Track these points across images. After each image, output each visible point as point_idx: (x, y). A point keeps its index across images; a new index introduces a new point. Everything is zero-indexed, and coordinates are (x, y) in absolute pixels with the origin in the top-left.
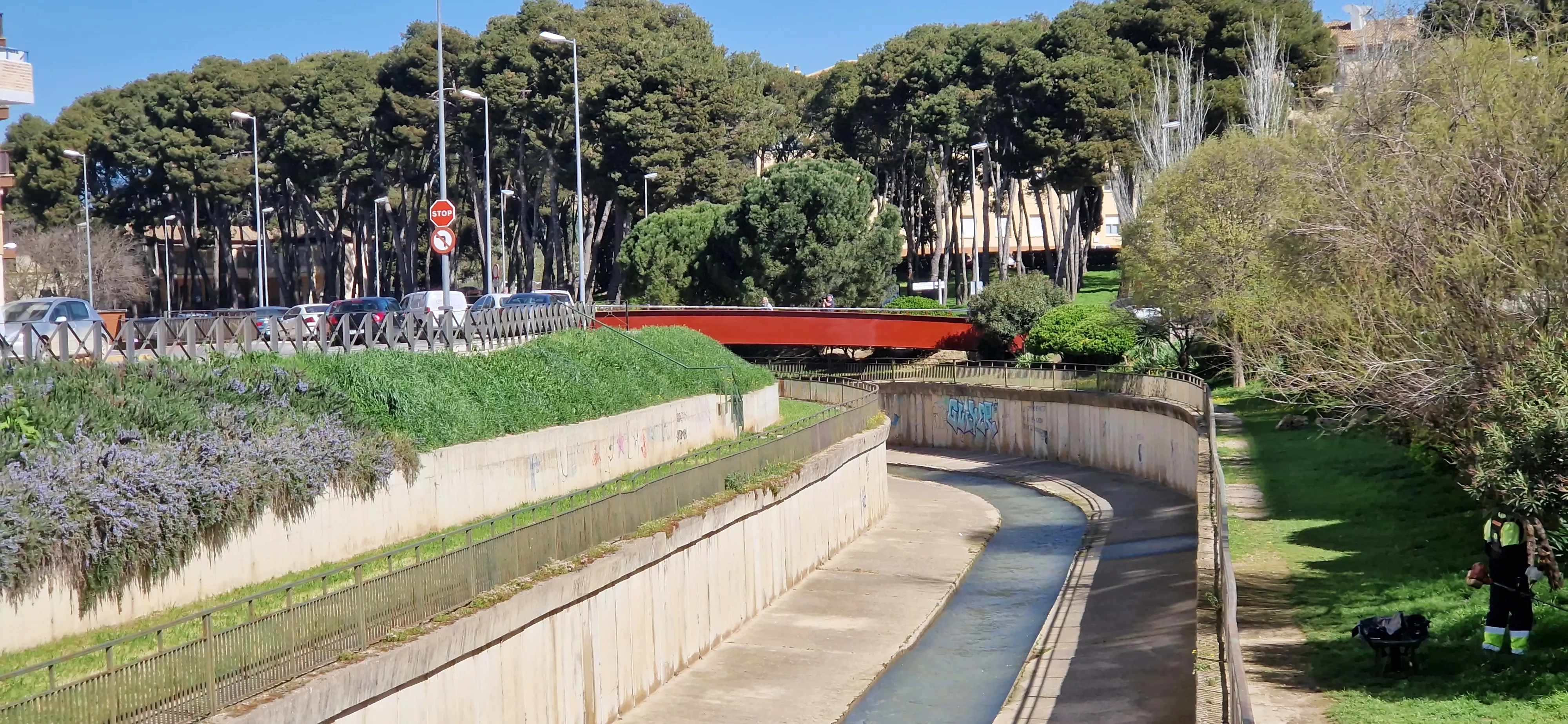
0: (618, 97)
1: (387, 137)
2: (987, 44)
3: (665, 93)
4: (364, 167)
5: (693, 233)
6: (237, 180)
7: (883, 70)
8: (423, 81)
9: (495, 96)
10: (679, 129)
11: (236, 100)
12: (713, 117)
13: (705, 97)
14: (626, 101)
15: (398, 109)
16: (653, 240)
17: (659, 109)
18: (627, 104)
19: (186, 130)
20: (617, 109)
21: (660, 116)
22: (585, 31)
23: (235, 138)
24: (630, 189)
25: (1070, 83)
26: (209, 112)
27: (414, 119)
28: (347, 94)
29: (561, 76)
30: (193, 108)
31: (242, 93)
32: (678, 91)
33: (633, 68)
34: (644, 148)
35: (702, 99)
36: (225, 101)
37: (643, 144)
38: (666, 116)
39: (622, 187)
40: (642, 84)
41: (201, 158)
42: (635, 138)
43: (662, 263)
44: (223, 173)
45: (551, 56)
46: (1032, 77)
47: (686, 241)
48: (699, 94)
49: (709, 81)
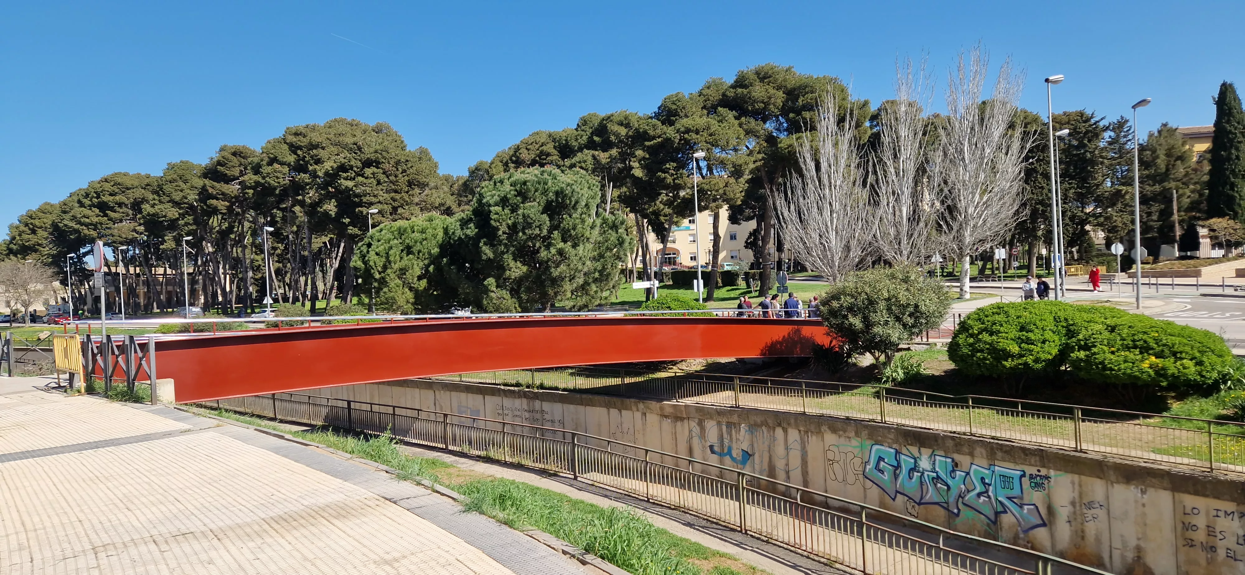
0: (346, 171)
1: (205, 207)
2: (611, 121)
3: (378, 168)
4: (191, 225)
5: (426, 239)
6: (124, 236)
7: (520, 154)
8: (226, 174)
9: (267, 179)
10: (388, 192)
11: (123, 192)
12: (410, 184)
13: (404, 171)
14: (351, 174)
15: (210, 190)
16: (387, 246)
17: (374, 178)
18: (353, 175)
19: (93, 209)
20: (346, 179)
21: (375, 182)
22: (323, 134)
23: (123, 213)
24: (356, 229)
25: (694, 136)
26: (106, 198)
27: (221, 196)
28: (181, 183)
29: (308, 161)
30: (98, 197)
31: (128, 189)
32: (386, 166)
33: (355, 153)
34: (365, 203)
35: (402, 173)
36: (117, 193)
37: (364, 200)
38: (379, 183)
39: (351, 227)
40: (362, 163)
41: (101, 224)
42: (358, 196)
43: (396, 266)
44: (115, 232)
45: (301, 149)
46: (654, 138)
47: (418, 247)
48: (400, 170)
49: (407, 161)
